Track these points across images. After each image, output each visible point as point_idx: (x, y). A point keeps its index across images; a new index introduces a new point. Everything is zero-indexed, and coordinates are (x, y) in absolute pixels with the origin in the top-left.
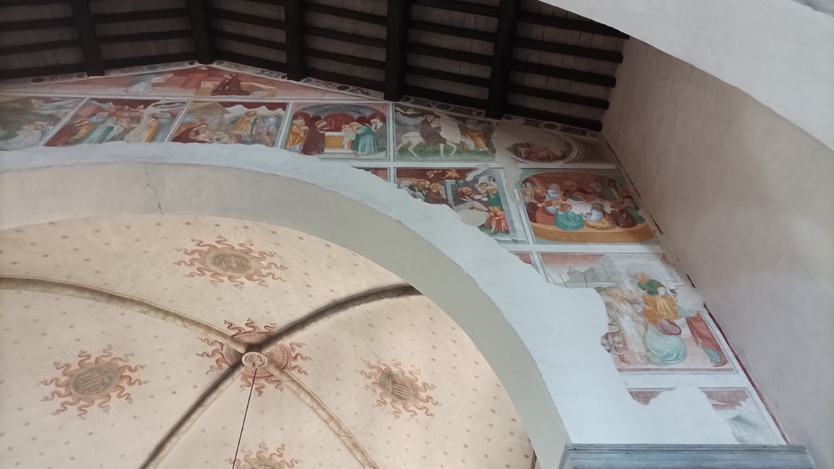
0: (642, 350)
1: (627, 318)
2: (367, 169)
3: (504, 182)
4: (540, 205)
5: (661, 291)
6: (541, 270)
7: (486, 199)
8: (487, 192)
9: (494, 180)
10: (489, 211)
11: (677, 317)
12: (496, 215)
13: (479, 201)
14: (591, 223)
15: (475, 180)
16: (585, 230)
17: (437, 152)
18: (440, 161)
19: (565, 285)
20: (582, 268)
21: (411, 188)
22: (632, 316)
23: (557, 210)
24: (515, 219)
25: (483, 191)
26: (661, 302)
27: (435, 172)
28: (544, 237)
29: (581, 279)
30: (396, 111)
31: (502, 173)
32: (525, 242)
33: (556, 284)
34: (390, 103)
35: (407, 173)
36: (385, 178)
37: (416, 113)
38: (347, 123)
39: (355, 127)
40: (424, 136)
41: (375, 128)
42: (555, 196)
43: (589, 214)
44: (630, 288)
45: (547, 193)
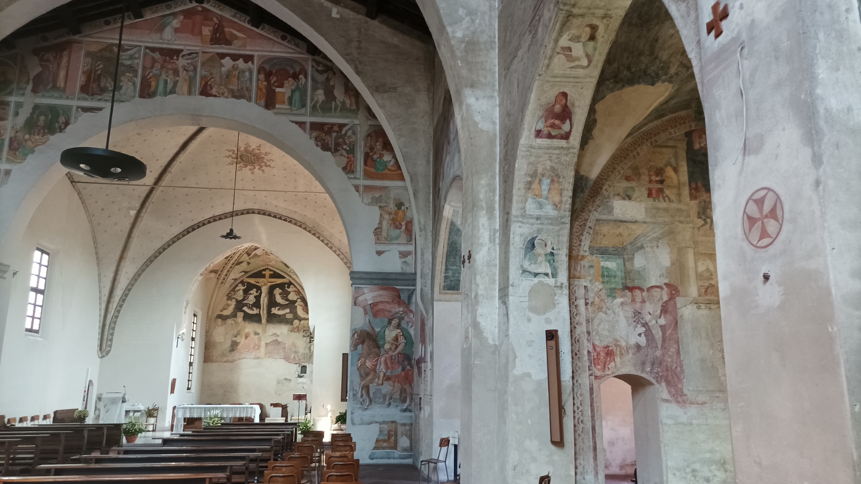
0: (386, 235)
1: (386, 221)
2: (296, 123)
3: (359, 136)
4: (371, 154)
5: (403, 208)
6: (361, 196)
8: (349, 144)
9: (354, 134)
10: (348, 158)
11: (403, 221)
12: (351, 161)
13: (345, 149)
14: (389, 167)
15: (346, 134)
16: (386, 171)
18: (332, 117)
19: (368, 204)
20: (377, 195)
21: (316, 138)
22: (387, 220)
23: (378, 158)
24: (358, 163)
25: (348, 143)
26: (401, 213)
27: (328, 126)
28: (368, 175)
29: (375, 201)
30: (313, 66)
31: (359, 129)
32: (359, 179)
33: (365, 204)
34: (310, 57)
35: (315, 126)
36: (305, 130)
37: (323, 69)
38: (287, 79)
39: (291, 83)
40: (325, 94)
41: (301, 84)
42: (379, 147)
43: (390, 161)
44: (392, 207)
45: (376, 145)
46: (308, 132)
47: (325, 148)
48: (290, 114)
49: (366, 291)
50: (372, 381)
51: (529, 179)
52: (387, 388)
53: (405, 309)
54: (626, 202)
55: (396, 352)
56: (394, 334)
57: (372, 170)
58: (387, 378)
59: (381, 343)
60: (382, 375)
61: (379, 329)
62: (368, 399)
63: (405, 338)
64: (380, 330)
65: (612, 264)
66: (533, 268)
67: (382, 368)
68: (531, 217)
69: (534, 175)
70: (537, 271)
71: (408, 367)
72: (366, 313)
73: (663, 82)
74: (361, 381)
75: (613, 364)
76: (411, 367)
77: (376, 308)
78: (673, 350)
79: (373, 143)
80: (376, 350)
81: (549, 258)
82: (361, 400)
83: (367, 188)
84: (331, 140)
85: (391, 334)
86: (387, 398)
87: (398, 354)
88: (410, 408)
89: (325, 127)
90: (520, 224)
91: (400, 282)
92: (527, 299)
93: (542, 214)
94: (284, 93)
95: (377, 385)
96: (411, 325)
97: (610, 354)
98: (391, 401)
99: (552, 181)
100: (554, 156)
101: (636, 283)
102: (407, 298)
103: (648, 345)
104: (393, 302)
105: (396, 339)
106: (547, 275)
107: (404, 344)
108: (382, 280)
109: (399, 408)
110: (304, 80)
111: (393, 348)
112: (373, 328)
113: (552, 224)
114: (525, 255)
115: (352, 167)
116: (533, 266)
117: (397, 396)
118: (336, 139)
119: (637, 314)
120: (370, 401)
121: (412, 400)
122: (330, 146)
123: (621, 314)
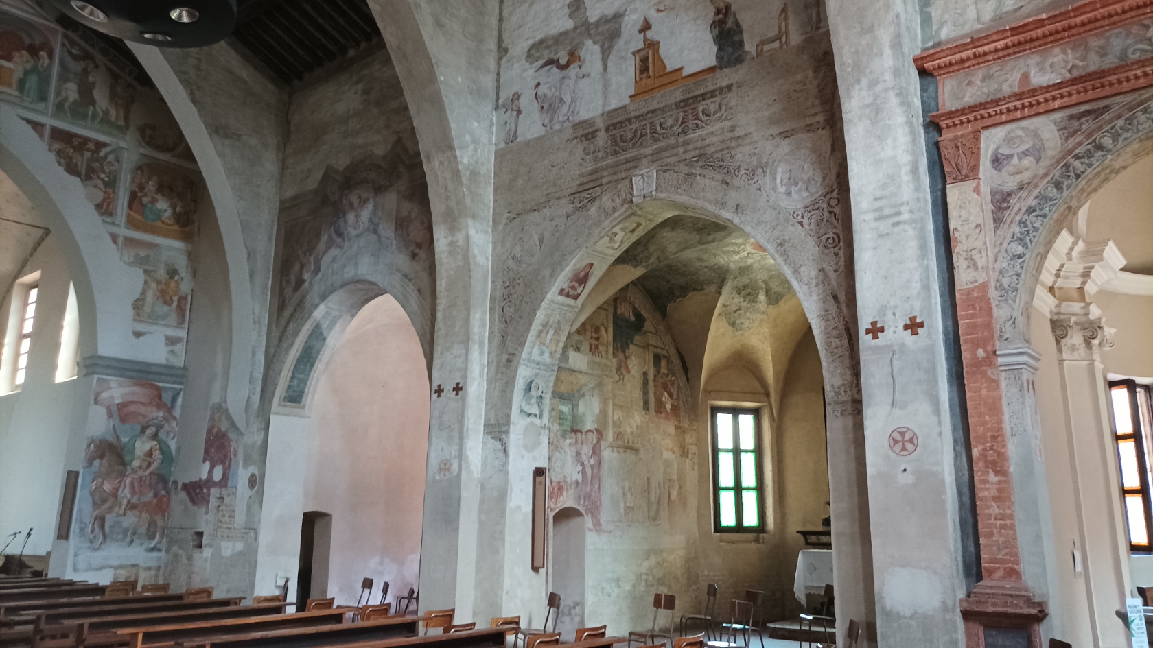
0: (149, 311)
1: (151, 291)
2: (29, 121)
3: (124, 166)
4: (139, 195)
5: (176, 277)
6: (120, 250)
7: (107, 179)
8: (110, 173)
9: (118, 161)
10: (105, 192)
11: (175, 295)
12: (109, 198)
13: (102, 180)
14: (163, 219)
15: (105, 158)
16: (159, 224)
17: (85, 116)
18: (85, 127)
19: (129, 264)
20: (143, 253)
21: (59, 153)
22: (154, 291)
23: (149, 202)
24: (120, 203)
25: (107, 171)
26: (173, 284)
27: (80, 139)
28: (132, 223)
29: (139, 262)
30: (63, 45)
31: (126, 155)
32: (118, 226)
33: (125, 262)
34: (61, 30)
35: (58, 135)
36: (41, 135)
37: (79, 53)
38: (18, 50)
39: (25, 59)
40: (80, 92)
41: (42, 66)
42: (152, 188)
43: (166, 211)
44: (162, 273)
45: (148, 183)
46: (46, 140)
47: (72, 169)
48: (19, 105)
49: (113, 384)
50: (110, 510)
51: (541, 328)
52: (130, 520)
53: (166, 414)
54: (577, 354)
55: (148, 472)
56: (147, 446)
57: (139, 217)
58: (132, 507)
59: (127, 458)
60: (125, 502)
61: (127, 440)
62: (101, 536)
63: (163, 453)
64: (129, 441)
65: (565, 409)
66: (527, 409)
67: (125, 493)
68: (534, 362)
69: (545, 325)
70: (530, 412)
71: (163, 492)
72: (110, 415)
73: (642, 267)
74: (94, 510)
75: (562, 498)
76: (167, 492)
77: (125, 410)
78: (597, 486)
79: (144, 180)
80: (120, 467)
81: (539, 400)
82: (91, 536)
83: (130, 242)
84: (82, 161)
85: (142, 446)
86: (129, 534)
87: (150, 474)
88: (159, 546)
89: (74, 140)
90: (525, 367)
91: (163, 377)
92: (522, 437)
93: (541, 360)
94: (11, 71)
95: (117, 516)
96: (172, 435)
97: (560, 489)
98: (135, 538)
99: (555, 332)
100: (563, 312)
101: (578, 428)
102: (170, 399)
103: (583, 481)
104: (150, 403)
105: (150, 453)
106: (536, 416)
107: (159, 461)
108: (139, 373)
109: (145, 546)
110: (47, 61)
111: (145, 465)
112: (118, 437)
113: (546, 370)
114: (524, 396)
115: (111, 207)
116: (528, 406)
117: (143, 530)
118: (90, 160)
119: (578, 453)
120: (105, 538)
121: (162, 536)
122: (79, 168)
123: (569, 453)
